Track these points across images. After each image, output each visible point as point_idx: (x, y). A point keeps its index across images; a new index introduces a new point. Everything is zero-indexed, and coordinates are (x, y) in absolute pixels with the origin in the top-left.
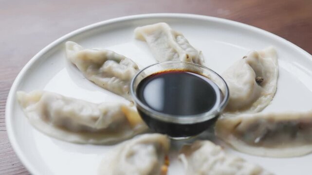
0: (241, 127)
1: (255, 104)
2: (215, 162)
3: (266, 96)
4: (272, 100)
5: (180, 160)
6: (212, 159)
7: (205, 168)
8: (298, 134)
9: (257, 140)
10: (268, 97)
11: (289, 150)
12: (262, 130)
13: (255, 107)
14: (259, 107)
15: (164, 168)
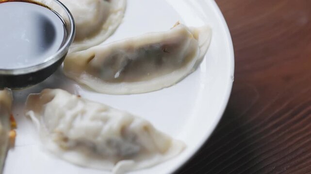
0: (95, 61)
1: (105, 26)
2: (74, 117)
3: (116, 13)
4: (123, 17)
5: (29, 118)
6: (69, 114)
7: (62, 126)
8: (164, 59)
9: (117, 75)
10: (119, 14)
11: (156, 81)
12: (121, 61)
13: (106, 30)
14: (111, 28)
15: (11, 134)
